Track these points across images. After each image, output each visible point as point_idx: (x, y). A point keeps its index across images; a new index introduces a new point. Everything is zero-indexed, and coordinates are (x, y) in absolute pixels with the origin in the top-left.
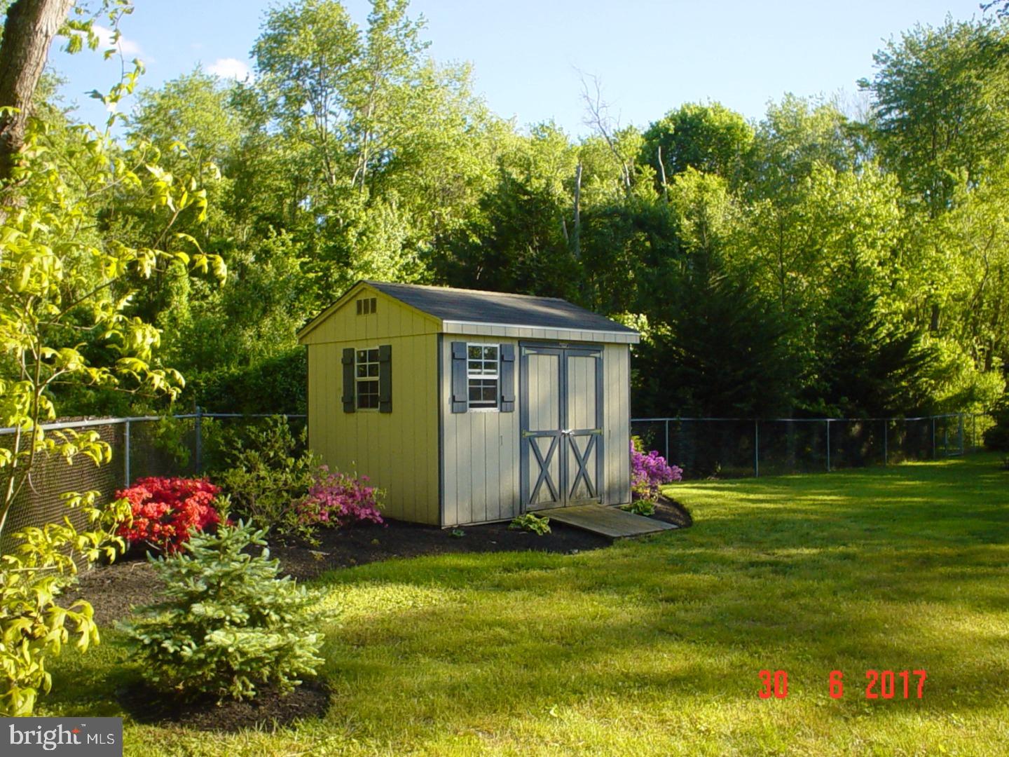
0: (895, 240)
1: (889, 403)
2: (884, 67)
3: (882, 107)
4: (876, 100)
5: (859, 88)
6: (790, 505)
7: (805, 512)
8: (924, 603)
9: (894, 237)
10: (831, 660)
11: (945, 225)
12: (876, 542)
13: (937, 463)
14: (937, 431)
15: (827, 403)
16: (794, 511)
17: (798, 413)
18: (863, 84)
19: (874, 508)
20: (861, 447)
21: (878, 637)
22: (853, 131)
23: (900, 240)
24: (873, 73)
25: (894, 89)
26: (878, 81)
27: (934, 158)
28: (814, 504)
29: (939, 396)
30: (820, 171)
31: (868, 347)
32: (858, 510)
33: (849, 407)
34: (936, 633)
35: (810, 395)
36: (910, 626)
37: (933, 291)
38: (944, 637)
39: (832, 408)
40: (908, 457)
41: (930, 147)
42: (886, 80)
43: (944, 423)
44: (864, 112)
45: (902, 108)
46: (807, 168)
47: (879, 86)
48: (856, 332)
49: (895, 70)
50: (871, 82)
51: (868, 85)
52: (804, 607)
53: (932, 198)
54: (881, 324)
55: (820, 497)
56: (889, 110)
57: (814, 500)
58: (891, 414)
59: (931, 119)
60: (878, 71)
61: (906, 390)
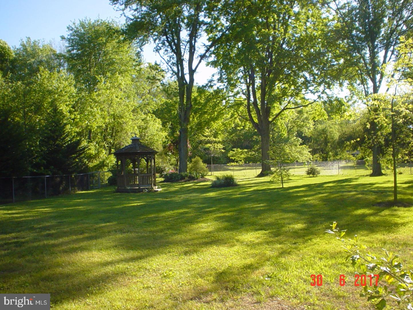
0: (74, 102)
1: (71, 168)
2: (71, 32)
3: (70, 48)
4: (67, 45)
5: (61, 39)
6: (27, 214)
7: (33, 216)
8: (79, 252)
9: (73, 101)
10: (38, 284)
11: (94, 97)
12: (62, 227)
13: (90, 192)
14: (90, 179)
15: (44, 169)
16: (28, 217)
17: (32, 174)
18: (63, 38)
19: (62, 213)
20: (59, 187)
21: (59, 270)
22: (59, 56)
23: (76, 102)
24: (67, 34)
25: (75, 41)
26: (69, 37)
27: (90, 71)
28: (37, 213)
29: (91, 165)
30: (43, 72)
31: (62, 146)
32: (56, 214)
33: (54, 170)
34: (83, 264)
35: (37, 166)
36: (73, 263)
37: (89, 124)
38: (86, 265)
39: (47, 171)
40: (79, 190)
41: (88, 66)
42: (72, 38)
43: (93, 176)
44: (62, 49)
45: (78, 50)
46: (38, 70)
47: (69, 40)
48: (57, 140)
49: (75, 34)
50: (66, 37)
51: (64, 38)
52: (28, 261)
53: (89, 86)
54: (67, 136)
55: (41, 210)
56: (73, 50)
57: (38, 211)
58: (72, 172)
59: (89, 55)
60: (69, 33)
61: (77, 163)
